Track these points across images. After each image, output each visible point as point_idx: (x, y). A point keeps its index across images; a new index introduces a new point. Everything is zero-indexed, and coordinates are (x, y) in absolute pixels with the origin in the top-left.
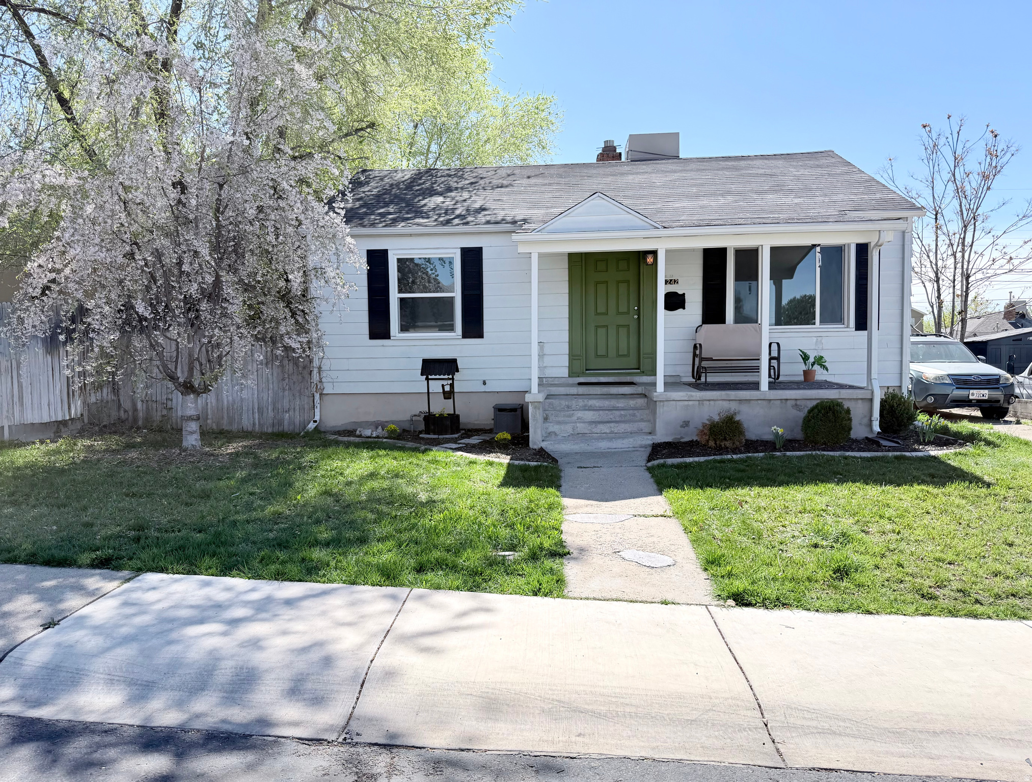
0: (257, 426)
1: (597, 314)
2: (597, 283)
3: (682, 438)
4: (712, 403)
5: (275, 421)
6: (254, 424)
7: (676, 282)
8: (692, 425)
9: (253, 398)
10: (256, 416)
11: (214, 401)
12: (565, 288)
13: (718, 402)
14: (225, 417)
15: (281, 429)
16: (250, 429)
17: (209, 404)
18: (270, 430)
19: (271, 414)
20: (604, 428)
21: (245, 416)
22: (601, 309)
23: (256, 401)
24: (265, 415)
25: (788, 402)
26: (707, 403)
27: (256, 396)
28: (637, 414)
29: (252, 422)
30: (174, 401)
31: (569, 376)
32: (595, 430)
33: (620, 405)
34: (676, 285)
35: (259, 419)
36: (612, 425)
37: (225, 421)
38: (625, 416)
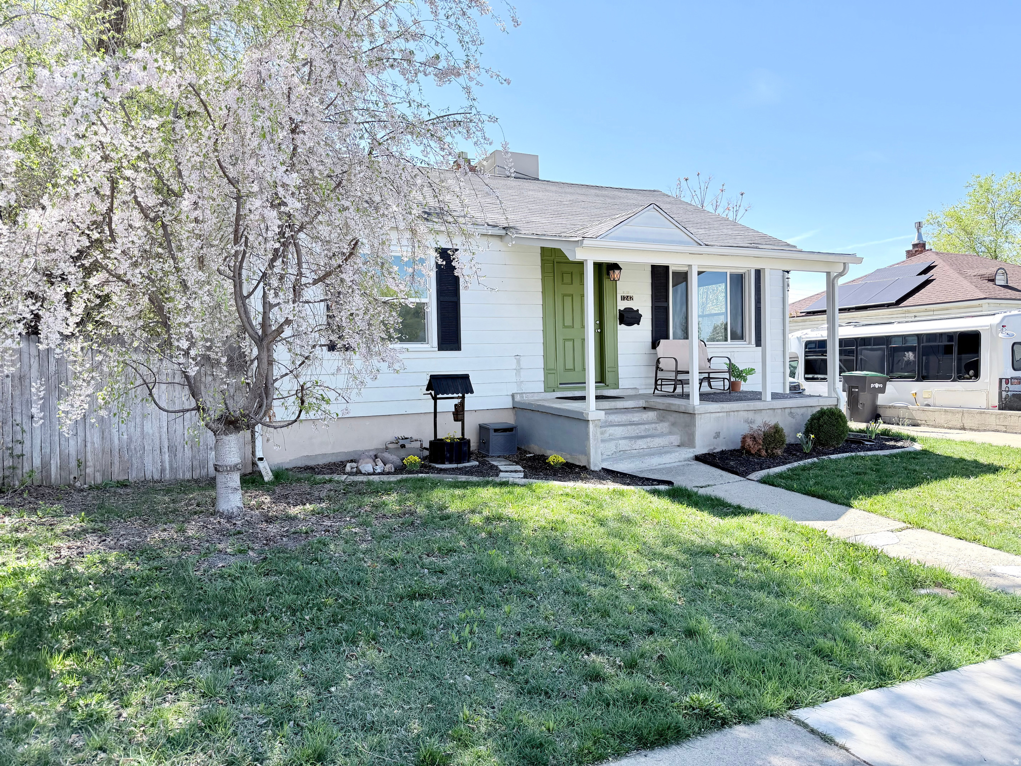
0: (167, 472)
1: (564, 326)
2: (564, 296)
3: (715, 449)
4: (736, 413)
5: (196, 463)
6: (163, 470)
7: (631, 298)
8: (722, 436)
9: (160, 432)
10: (166, 457)
11: (97, 439)
12: (538, 299)
13: (740, 413)
14: (116, 460)
15: (204, 472)
16: (157, 477)
17: (89, 445)
18: (188, 476)
19: (188, 453)
20: (642, 444)
21: (148, 460)
22: (568, 322)
23: (165, 436)
24: (179, 455)
25: (786, 410)
26: (733, 413)
27: (165, 429)
28: (658, 428)
29: (159, 468)
30: (27, 444)
31: (545, 391)
32: (634, 447)
33: (635, 419)
34: (632, 301)
35: (171, 462)
36: (649, 440)
37: (116, 468)
38: (649, 430)
